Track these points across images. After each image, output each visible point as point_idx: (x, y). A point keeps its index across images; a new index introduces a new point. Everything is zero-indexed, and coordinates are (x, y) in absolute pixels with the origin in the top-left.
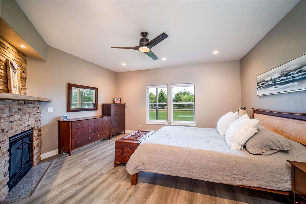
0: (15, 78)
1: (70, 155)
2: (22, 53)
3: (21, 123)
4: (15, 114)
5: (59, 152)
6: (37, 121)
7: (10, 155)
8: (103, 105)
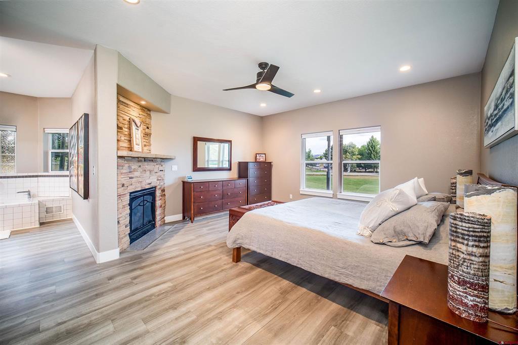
0: (137, 134)
1: (192, 222)
2: (146, 108)
3: (140, 180)
4: (135, 170)
5: (184, 218)
6: (160, 180)
7: (131, 209)
8: (240, 163)
